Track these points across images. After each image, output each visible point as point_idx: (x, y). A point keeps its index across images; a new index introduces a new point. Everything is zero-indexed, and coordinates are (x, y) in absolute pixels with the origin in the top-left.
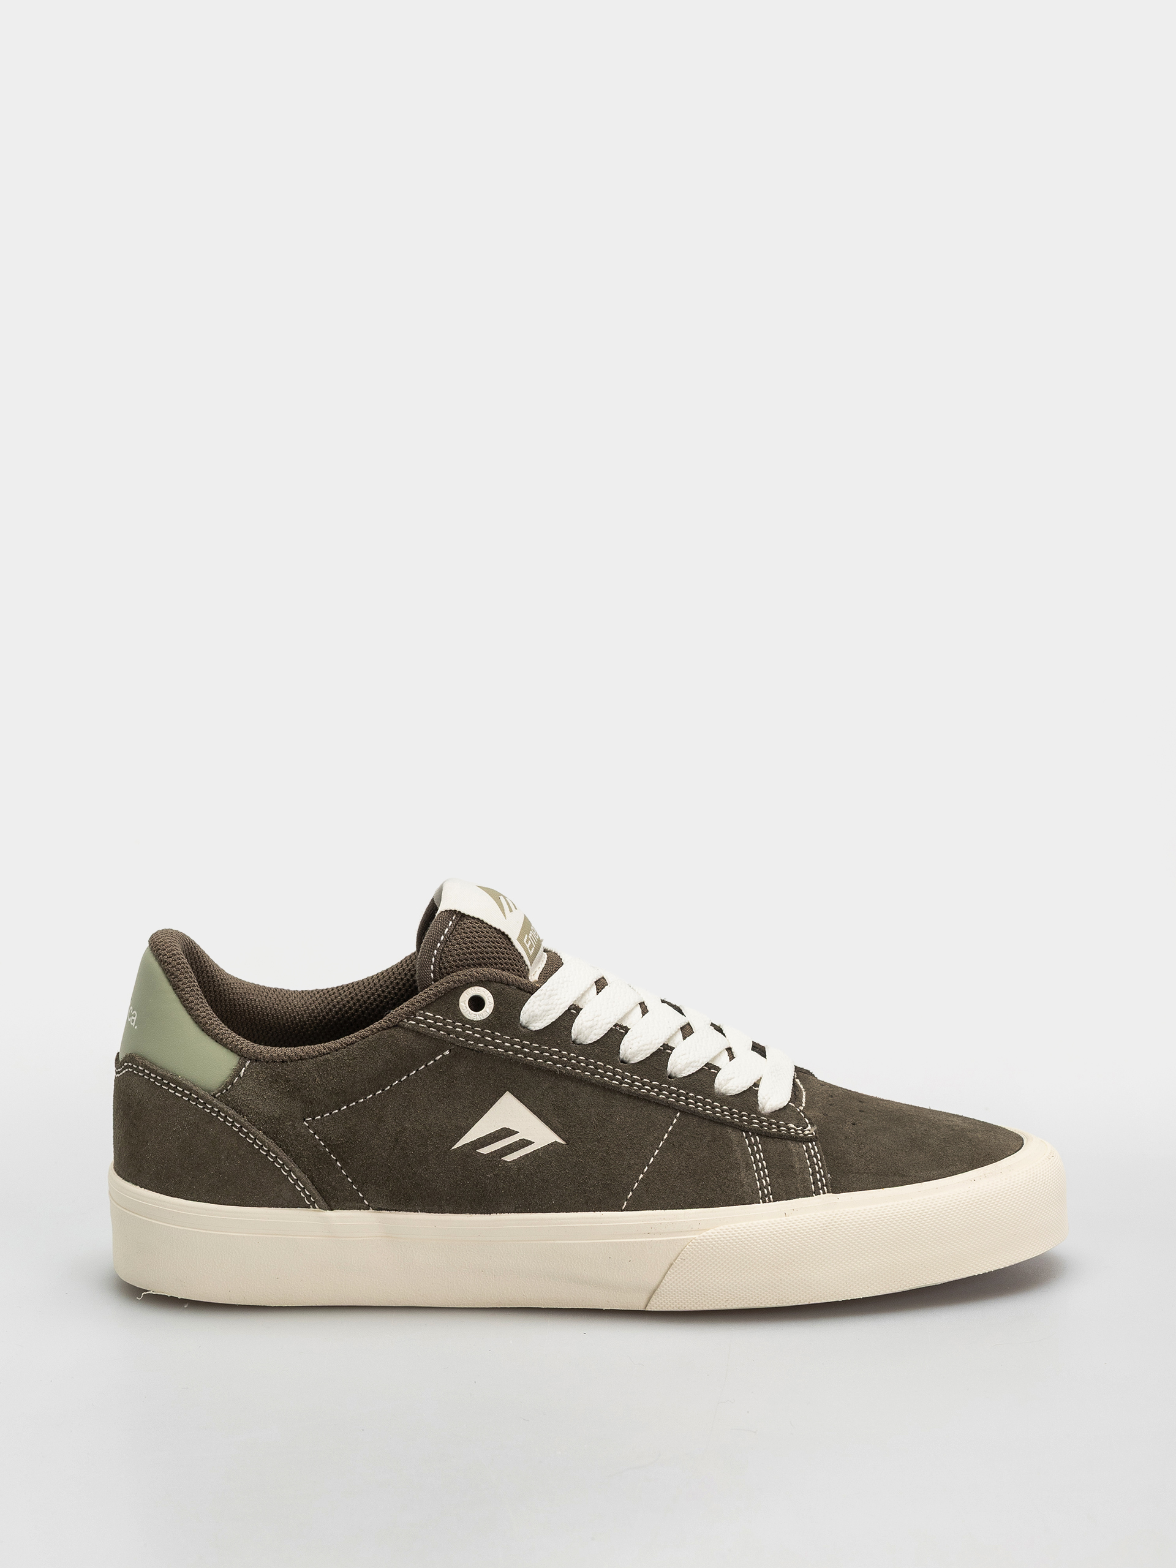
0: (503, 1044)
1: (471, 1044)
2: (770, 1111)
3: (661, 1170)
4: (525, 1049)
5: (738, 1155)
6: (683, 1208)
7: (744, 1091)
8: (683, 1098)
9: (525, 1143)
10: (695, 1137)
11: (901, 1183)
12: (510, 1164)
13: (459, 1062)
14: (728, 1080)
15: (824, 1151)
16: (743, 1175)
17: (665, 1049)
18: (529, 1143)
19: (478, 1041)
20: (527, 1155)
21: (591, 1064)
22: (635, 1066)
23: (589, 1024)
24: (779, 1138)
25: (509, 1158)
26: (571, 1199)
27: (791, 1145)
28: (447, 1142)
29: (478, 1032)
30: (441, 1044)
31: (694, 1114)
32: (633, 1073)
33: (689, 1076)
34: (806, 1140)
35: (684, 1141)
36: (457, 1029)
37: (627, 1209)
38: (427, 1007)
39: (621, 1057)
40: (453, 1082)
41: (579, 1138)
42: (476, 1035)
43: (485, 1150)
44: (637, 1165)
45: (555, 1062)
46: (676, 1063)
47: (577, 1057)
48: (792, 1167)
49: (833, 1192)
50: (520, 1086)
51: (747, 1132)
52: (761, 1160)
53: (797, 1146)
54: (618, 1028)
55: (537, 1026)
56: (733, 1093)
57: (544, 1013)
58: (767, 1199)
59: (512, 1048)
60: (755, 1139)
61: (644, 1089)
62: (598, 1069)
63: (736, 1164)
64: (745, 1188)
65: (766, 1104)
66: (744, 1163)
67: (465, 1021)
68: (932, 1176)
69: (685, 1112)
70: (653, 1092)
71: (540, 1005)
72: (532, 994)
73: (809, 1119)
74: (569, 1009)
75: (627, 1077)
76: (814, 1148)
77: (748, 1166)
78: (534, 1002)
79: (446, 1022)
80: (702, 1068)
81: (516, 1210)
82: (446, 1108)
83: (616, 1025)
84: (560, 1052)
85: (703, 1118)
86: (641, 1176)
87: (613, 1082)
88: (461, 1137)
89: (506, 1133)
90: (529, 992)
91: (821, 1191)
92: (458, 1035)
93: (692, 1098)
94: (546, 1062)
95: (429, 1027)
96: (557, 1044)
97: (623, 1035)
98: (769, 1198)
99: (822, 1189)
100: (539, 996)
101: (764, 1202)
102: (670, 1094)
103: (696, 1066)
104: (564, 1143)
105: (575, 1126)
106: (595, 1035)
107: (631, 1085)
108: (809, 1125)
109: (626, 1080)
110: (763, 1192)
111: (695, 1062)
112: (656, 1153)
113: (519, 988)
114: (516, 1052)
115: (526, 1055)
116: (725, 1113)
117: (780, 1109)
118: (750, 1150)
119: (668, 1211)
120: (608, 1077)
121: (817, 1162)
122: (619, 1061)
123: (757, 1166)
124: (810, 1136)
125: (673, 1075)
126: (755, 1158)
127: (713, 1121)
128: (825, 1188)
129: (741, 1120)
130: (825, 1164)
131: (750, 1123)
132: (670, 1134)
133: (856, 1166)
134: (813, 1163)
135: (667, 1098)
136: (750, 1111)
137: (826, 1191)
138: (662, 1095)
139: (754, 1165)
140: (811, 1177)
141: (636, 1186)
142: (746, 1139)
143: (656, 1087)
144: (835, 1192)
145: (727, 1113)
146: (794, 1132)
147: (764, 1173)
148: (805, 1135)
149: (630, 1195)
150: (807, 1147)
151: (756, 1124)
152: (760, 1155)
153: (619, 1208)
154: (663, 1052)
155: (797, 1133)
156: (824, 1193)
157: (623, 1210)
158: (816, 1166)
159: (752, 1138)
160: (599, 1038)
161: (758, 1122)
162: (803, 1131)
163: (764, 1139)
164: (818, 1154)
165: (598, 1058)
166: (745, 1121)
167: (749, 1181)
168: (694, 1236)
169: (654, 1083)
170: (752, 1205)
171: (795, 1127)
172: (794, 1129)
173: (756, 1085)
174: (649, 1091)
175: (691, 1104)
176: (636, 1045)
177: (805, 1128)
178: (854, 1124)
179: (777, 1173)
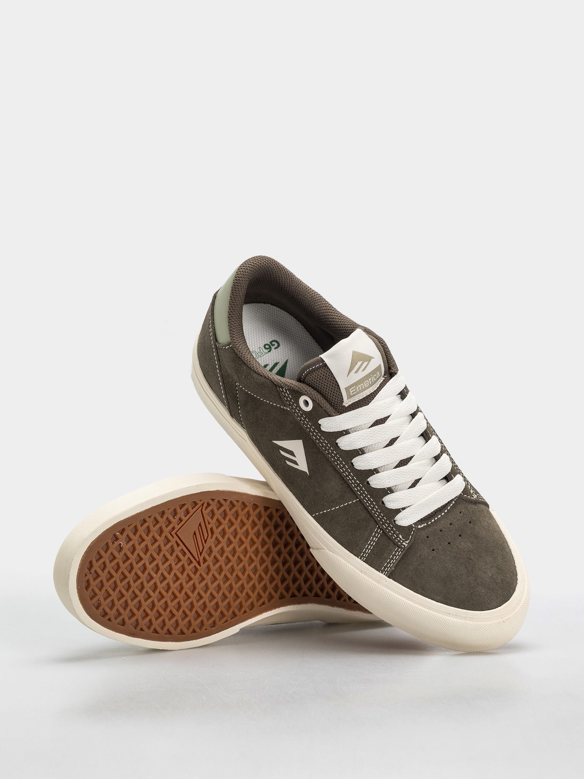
0: (307, 424)
1: (295, 415)
2: (397, 524)
3: (334, 516)
4: (314, 433)
5: (367, 533)
7: (394, 509)
8: (364, 495)
10: (356, 513)
12: (287, 465)
13: (290, 416)
14: (390, 500)
15: (403, 557)
16: (361, 542)
17: (374, 471)
18: (297, 464)
19: (298, 416)
20: (294, 468)
22: (355, 470)
23: (346, 442)
24: (389, 538)
25: (289, 463)
27: (391, 544)
28: (271, 437)
29: (300, 413)
31: (363, 504)
32: (352, 472)
33: (375, 488)
34: (399, 546)
35: (351, 512)
36: (294, 406)
37: (313, 517)
38: (289, 390)
39: (352, 463)
41: (315, 478)
43: (283, 453)
44: (326, 506)
45: (323, 446)
46: (372, 480)
47: (333, 451)
48: (383, 554)
50: (306, 442)
51: (379, 526)
52: (374, 541)
53: (394, 547)
54: (359, 451)
55: (323, 429)
56: (389, 507)
57: (329, 427)
58: (363, 558)
59: (309, 429)
61: (351, 481)
62: (338, 460)
63: (363, 536)
64: (358, 548)
65: (398, 520)
66: (366, 538)
67: (298, 406)
69: (360, 501)
70: (354, 485)
71: (328, 423)
72: (329, 417)
73: (412, 536)
74: (343, 431)
75: (348, 471)
76: (399, 553)
77: (367, 540)
78: (328, 420)
79: (291, 400)
80: (385, 489)
82: (278, 426)
83: (361, 449)
84: (328, 444)
85: (366, 508)
86: (326, 511)
87: (341, 470)
88: (277, 440)
89: (292, 453)
90: (329, 415)
91: (384, 572)
92: (293, 408)
93: (368, 498)
94: (320, 443)
95: (285, 396)
96: (328, 440)
97: (360, 454)
98: (363, 559)
99: (386, 572)
100: (331, 419)
101: (360, 559)
102: (361, 490)
103: (381, 486)
104: (309, 475)
105: (316, 473)
106: (346, 448)
107: (347, 476)
108: (409, 540)
109: (346, 472)
110: (363, 555)
111: (382, 484)
112: (337, 508)
113: (325, 411)
114: (310, 431)
115: (313, 435)
117: (402, 526)
118: (374, 534)
119: (325, 531)
120: (340, 466)
121: (395, 559)
122: (350, 463)
123: (371, 543)
124: (403, 547)
125: (368, 483)
126: (373, 539)
127: (369, 513)
128: (387, 572)
129: (381, 520)
130: (397, 562)
131: (383, 524)
132: (348, 504)
133: (409, 572)
134: (392, 559)
135: (357, 491)
136: (388, 519)
137: (386, 574)
138: (357, 488)
139: (370, 541)
140: (386, 563)
141: (321, 513)
142: (376, 529)
143: (357, 483)
144: (389, 577)
145: (378, 514)
146: (398, 540)
147: (371, 547)
148: (402, 544)
149: (317, 514)
150: (398, 550)
151: (386, 526)
152: (375, 539)
153: (311, 515)
154: (372, 472)
155: (399, 541)
156: (384, 574)
157: (312, 516)
158: (392, 561)
159: (379, 530)
160: (346, 450)
161: (387, 526)
162: (403, 541)
163: (383, 534)
164: (398, 556)
165: (341, 456)
166: (382, 522)
167: (361, 547)
168: (326, 549)
169: (357, 481)
170: (355, 556)
171: (402, 538)
172: (400, 538)
173: (404, 509)
174: (352, 483)
175: (366, 500)
176: (361, 463)
177: (405, 541)
178: (433, 550)
179: (375, 552)
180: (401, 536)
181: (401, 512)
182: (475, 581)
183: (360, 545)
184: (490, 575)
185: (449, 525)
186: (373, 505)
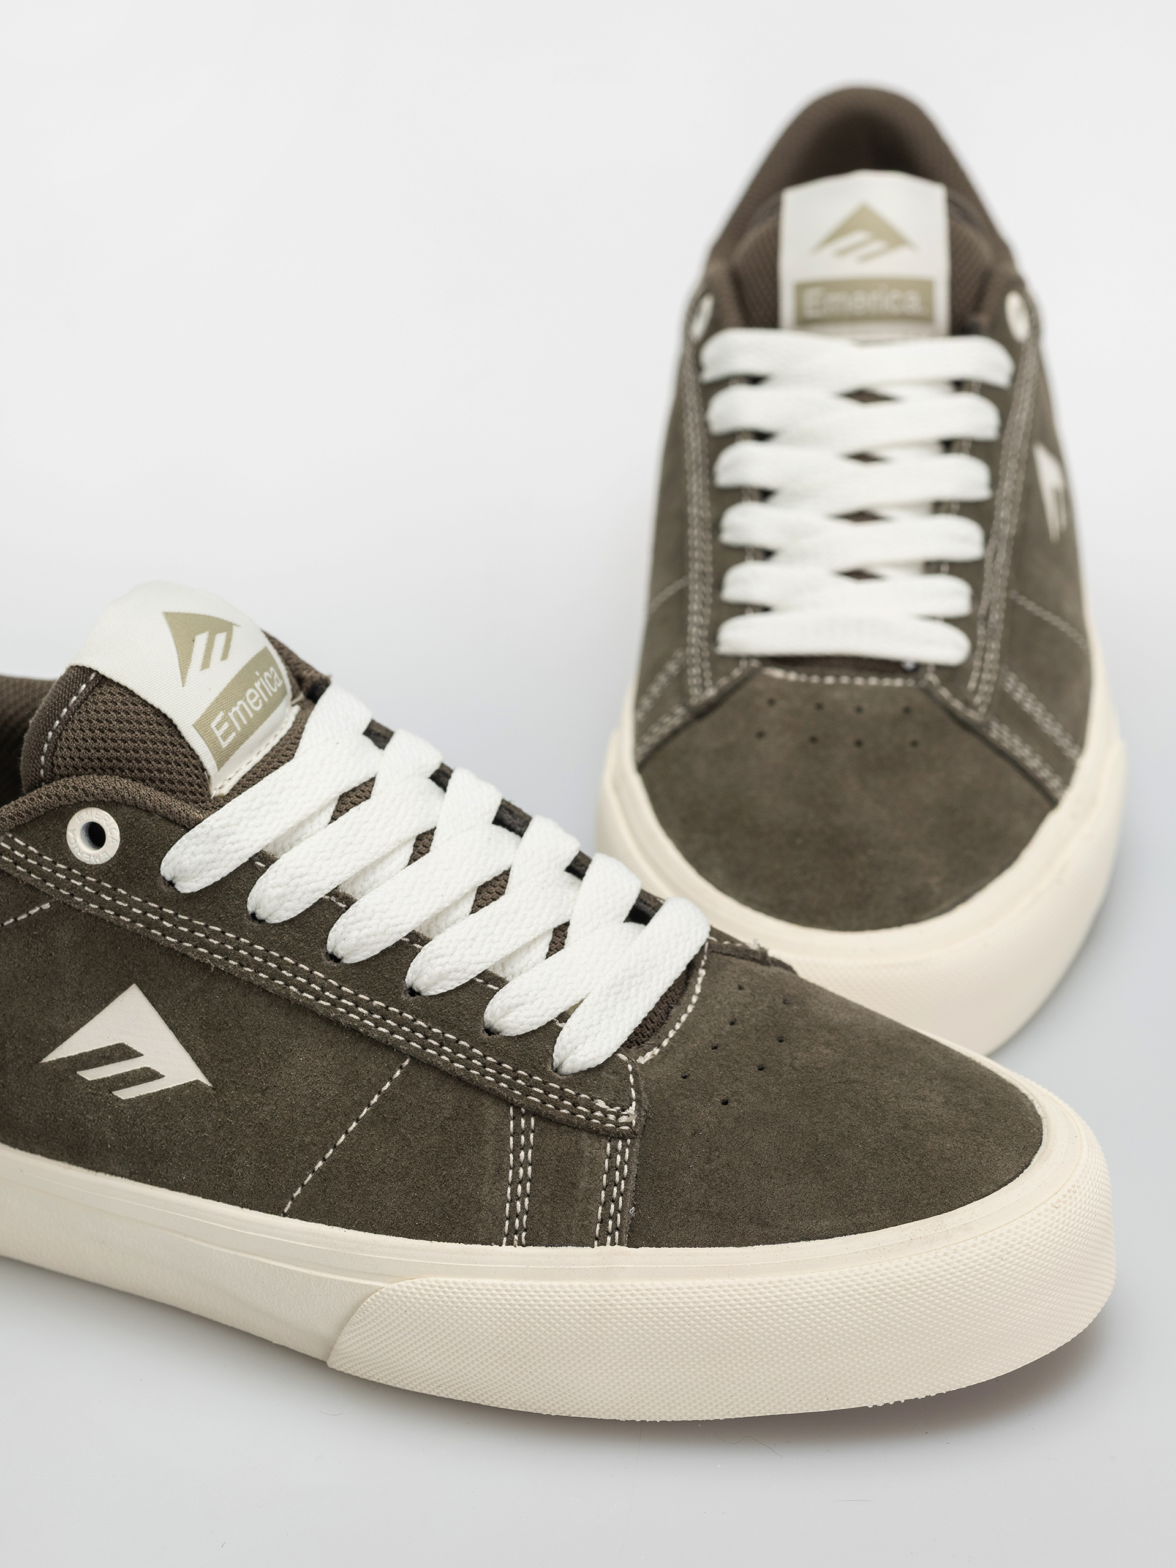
0: (129, 909)
1: (78, 903)
2: (570, 1071)
3: (353, 1160)
4: (165, 923)
5: (488, 1150)
6: (375, 1232)
7: (533, 1031)
8: (421, 1036)
9: (150, 1075)
10: (423, 1108)
11: (756, 1239)
12: (122, 1105)
13: (63, 924)
14: (509, 1008)
15: (643, 1160)
16: (486, 1190)
17: (412, 942)
18: (153, 1076)
19: (88, 898)
20: (149, 1097)
21: (273, 959)
22: (350, 969)
23: (279, 891)
24: (569, 1127)
25: (126, 1094)
26: (210, 1180)
27: (586, 1140)
28: (34, 1050)
29: (90, 884)
30: (35, 895)
31: (431, 1066)
32: (343, 982)
33: (442, 995)
34: (614, 1135)
35: (404, 1113)
36: (58, 875)
37: (291, 1214)
38: (18, 830)
39: (330, 950)
40: (51, 955)
41: (234, 1082)
42: (86, 888)
43: (91, 1075)
44: (315, 1145)
45: (212, 950)
46: (421, 971)
47: (251, 945)
48: (574, 1185)
49: (630, 1245)
50: (152, 980)
51: (517, 1108)
52: (525, 1164)
53: (597, 1145)
54: (333, 899)
55: (187, 886)
56: (514, 1033)
57: (201, 867)
58: (516, 1237)
59: (142, 918)
60: (528, 1123)
61: (354, 1013)
62: (281, 970)
63: (480, 1167)
64: (483, 1214)
65: (565, 1059)
66: (495, 1166)
67: (73, 863)
68: (818, 1229)
69: (417, 1061)
70: (369, 1020)
71: (193, 854)
72: (188, 830)
73: (638, 1092)
74: (251, 860)
75: (330, 988)
76: (624, 1153)
77: (501, 1172)
78: (186, 847)
79: (41, 861)
80: (472, 981)
81: (132, 1176)
82: (38, 994)
83: (334, 893)
84: (223, 932)
85: (447, 1075)
86: (320, 1164)
87: (305, 994)
88: (56, 1046)
89: (123, 1052)
90: (184, 827)
91: (609, 1238)
92: (59, 884)
93: (435, 1037)
94: (196, 947)
95: (16, 864)
96: (220, 919)
97: (341, 912)
98: (520, 1238)
99: (612, 1234)
100: (196, 836)
101: (510, 1243)
102: (400, 1025)
103: (457, 979)
104: (209, 1085)
105: (230, 1060)
106: (287, 910)
107: (334, 1004)
108: (634, 1104)
109: (327, 993)
110: (512, 1224)
111: (457, 971)
112: (351, 1129)
113: (165, 818)
114: (150, 924)
115: (165, 932)
116: (488, 1069)
117: (590, 1070)
118: (511, 1142)
119: (351, 1231)
120: (298, 985)
121: (620, 1180)
122: (324, 957)
123: (516, 1174)
124: (627, 1128)
125: (412, 992)
126: (516, 1158)
127: (463, 1082)
128: (617, 1233)
129: (512, 1086)
130: (632, 1187)
131: (527, 1092)
132: (384, 1097)
133: (688, 1196)
134: (612, 1183)
135: (392, 1033)
136: (534, 1070)
137: (617, 1240)
138: (385, 1026)
139: (511, 1172)
140: (600, 1208)
141: (309, 1179)
142: (512, 1122)
143: (377, 1010)
144: (633, 1244)
145: (491, 1071)
146: (600, 1117)
147: (524, 1188)
148: (618, 1125)
149: (299, 1191)
150: (614, 1149)
151: (537, 1095)
152: (526, 1154)
153: (278, 1211)
154: (407, 948)
155: (604, 1120)
156: (613, 1244)
157: (285, 1215)
158: (615, 1189)
159: (523, 1121)
160: (293, 916)
161: (541, 1091)
162: (618, 1115)
163: (543, 1125)
164: (626, 1166)
165: (286, 950)
166: (519, 1088)
167: (493, 1202)
168: (381, 1284)
169: (376, 1003)
170: (489, 1246)
171: (606, 1107)
172: (603, 1111)
173: (564, 1017)
174: (363, 1017)
175: (432, 1047)
176: (360, 931)
177: (623, 1111)
178: (725, 1103)
179: (546, 1193)
180: (601, 1104)
181: (561, 1029)
182: (906, 1127)
183: (488, 1198)
184: (941, 1099)
185: (728, 1027)
186: (464, 1050)
